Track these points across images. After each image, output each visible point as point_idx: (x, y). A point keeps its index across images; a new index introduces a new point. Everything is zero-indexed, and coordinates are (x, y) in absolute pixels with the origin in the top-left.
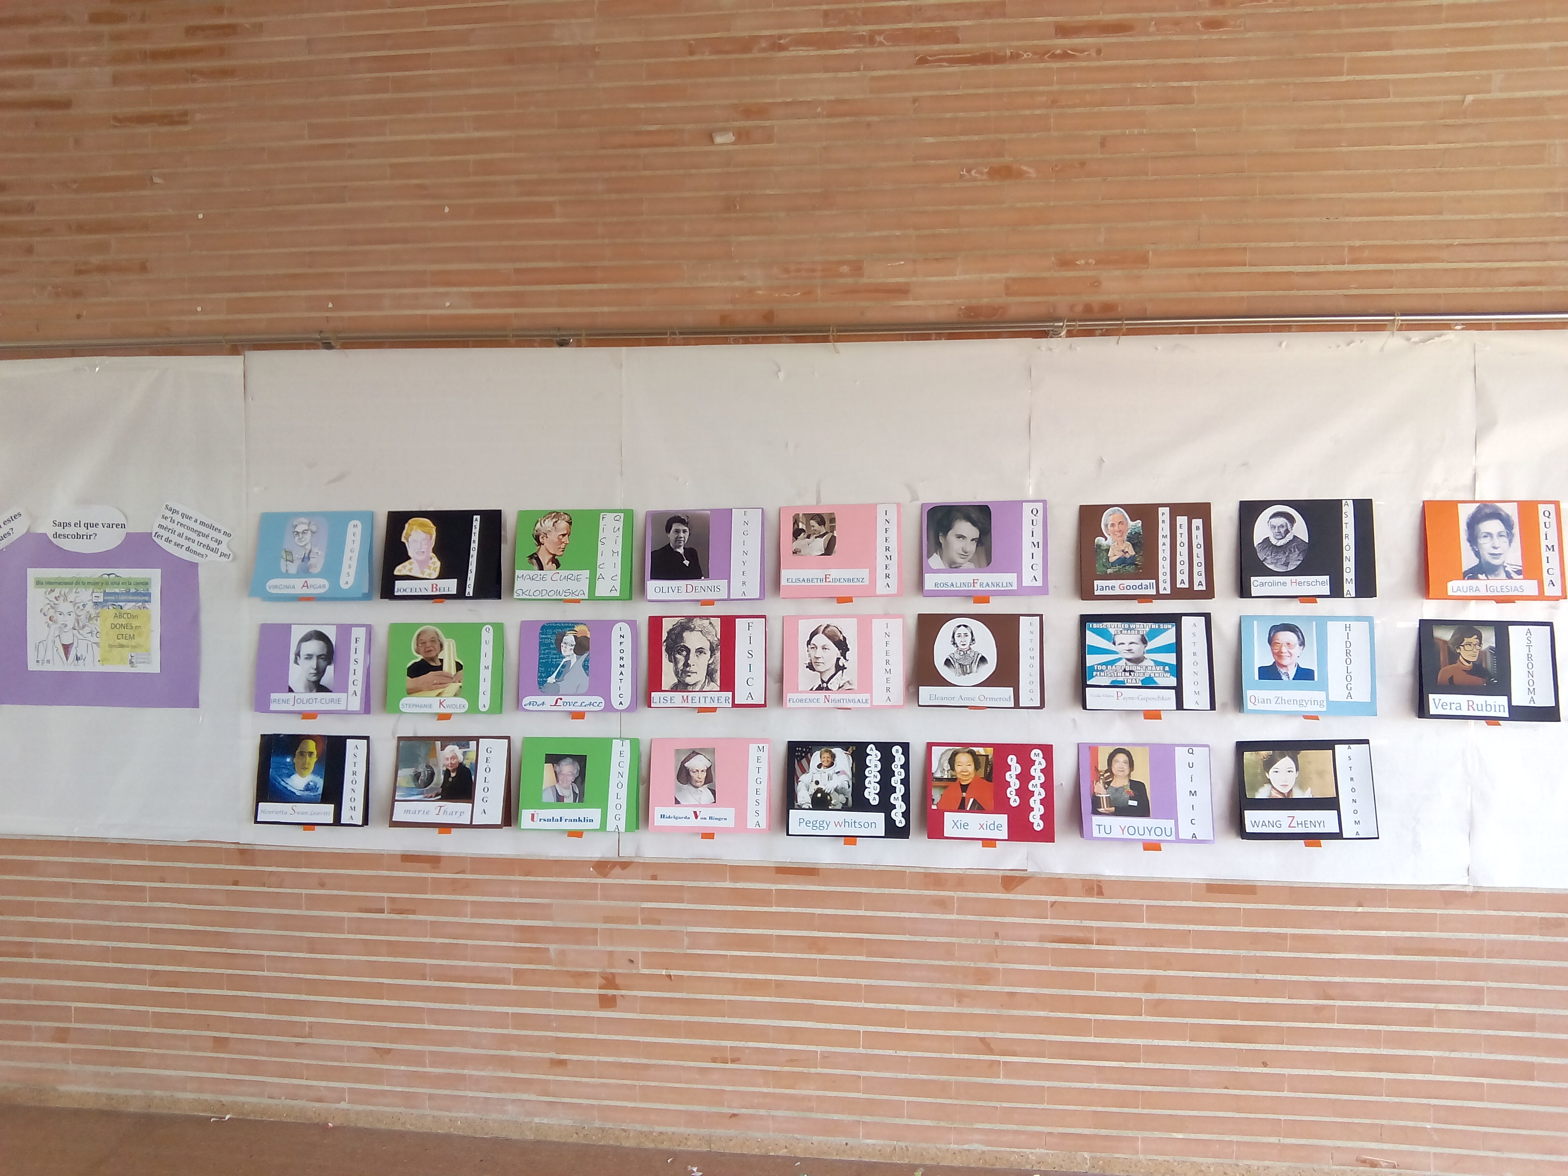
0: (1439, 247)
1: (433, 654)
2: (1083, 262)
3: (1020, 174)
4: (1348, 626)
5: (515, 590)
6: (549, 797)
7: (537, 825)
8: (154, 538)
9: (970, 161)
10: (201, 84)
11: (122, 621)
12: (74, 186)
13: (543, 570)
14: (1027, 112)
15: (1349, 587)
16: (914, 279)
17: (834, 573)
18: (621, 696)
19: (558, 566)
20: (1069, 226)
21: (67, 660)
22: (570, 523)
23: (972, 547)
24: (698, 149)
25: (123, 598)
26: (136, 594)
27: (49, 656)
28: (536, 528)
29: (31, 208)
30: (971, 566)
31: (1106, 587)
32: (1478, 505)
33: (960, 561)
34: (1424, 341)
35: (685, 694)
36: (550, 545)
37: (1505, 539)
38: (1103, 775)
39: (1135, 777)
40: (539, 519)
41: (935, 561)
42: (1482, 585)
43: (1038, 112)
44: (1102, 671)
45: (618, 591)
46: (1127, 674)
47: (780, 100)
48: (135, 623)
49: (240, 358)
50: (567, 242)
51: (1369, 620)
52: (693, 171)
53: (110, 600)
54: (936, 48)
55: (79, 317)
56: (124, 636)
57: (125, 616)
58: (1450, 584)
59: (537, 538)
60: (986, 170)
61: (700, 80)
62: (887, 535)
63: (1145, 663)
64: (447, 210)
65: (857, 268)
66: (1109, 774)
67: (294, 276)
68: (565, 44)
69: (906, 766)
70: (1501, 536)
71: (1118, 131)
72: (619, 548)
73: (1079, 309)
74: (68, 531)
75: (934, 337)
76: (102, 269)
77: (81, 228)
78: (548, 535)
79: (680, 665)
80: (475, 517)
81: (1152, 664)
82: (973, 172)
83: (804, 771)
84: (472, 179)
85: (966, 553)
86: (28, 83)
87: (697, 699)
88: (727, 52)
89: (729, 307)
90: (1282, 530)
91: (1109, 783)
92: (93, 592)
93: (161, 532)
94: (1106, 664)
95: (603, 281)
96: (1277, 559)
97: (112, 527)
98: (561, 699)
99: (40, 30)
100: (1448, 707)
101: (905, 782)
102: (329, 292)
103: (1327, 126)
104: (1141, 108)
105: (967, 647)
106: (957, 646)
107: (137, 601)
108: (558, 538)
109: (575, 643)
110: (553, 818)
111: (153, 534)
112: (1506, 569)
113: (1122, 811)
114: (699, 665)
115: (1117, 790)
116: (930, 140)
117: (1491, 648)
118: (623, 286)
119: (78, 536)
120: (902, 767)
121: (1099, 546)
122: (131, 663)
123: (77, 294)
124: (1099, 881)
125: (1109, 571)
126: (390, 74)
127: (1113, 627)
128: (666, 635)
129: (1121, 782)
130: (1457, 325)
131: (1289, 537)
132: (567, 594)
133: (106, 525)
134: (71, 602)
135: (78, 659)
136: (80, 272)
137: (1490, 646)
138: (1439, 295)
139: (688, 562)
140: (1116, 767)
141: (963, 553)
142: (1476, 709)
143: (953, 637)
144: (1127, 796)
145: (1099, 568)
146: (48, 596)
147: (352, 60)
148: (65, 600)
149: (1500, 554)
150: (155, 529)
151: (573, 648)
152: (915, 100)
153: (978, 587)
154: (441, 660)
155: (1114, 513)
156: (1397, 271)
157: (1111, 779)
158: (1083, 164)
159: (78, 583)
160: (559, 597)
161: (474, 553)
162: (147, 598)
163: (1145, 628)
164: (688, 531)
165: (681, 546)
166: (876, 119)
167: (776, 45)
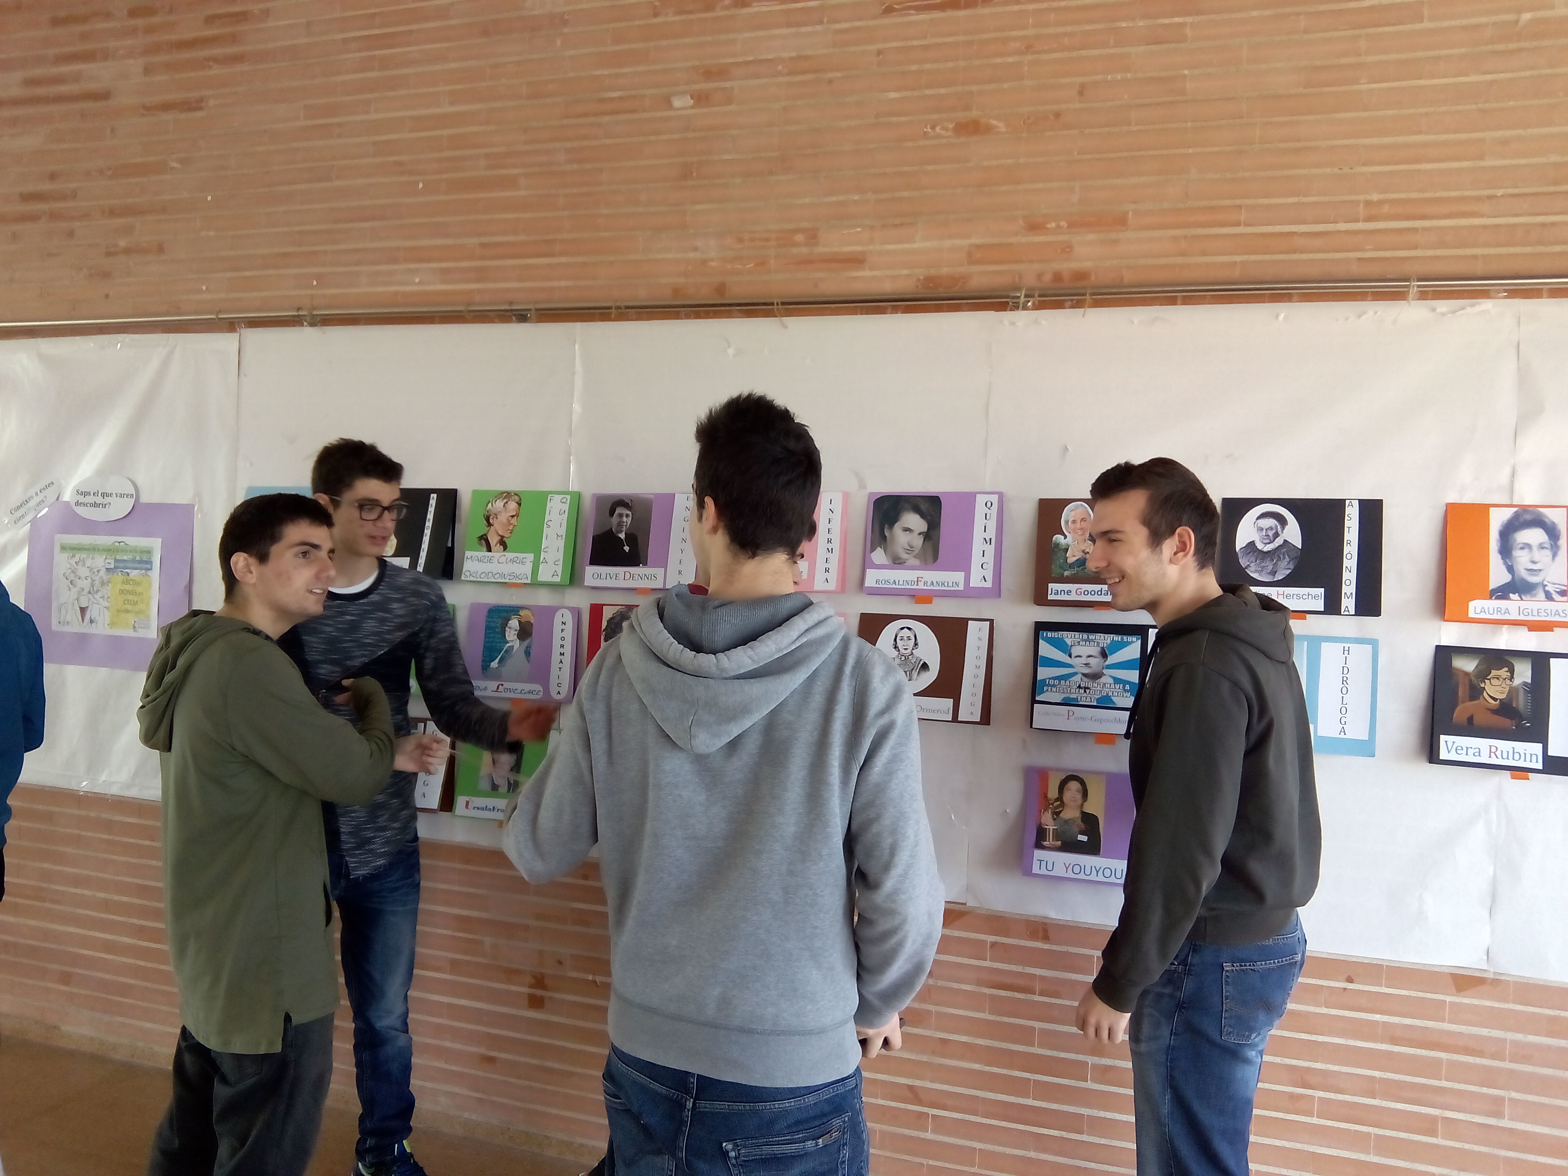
0: (1479, 199)
2: (1053, 225)
3: (988, 130)
4: (1346, 648)
5: (464, 571)
6: (485, 785)
7: (471, 813)
9: (935, 117)
10: (216, 71)
11: (128, 587)
12: (109, 173)
13: (491, 551)
14: (998, 60)
15: (1348, 603)
16: (871, 247)
18: (559, 685)
19: (505, 548)
20: (1040, 185)
21: (83, 621)
22: (520, 504)
23: (918, 542)
24: (659, 114)
25: (130, 565)
26: (141, 562)
27: (69, 619)
28: (488, 509)
29: (74, 195)
30: (916, 562)
31: (1061, 591)
32: (1515, 509)
33: (904, 556)
34: (1453, 312)
36: (499, 526)
37: (1548, 553)
38: (1052, 804)
39: (1089, 808)
40: (491, 500)
41: (879, 556)
42: (1513, 607)
43: (1010, 60)
44: (1054, 686)
45: (560, 576)
46: (1082, 691)
47: (740, 60)
48: (139, 589)
49: (235, 336)
50: (528, 215)
51: (1374, 643)
52: (652, 138)
53: (119, 566)
55: (107, 296)
56: (129, 601)
57: (131, 582)
58: (1472, 604)
59: (487, 519)
60: (951, 126)
61: (664, 43)
62: (829, 526)
63: (1103, 680)
64: (421, 185)
65: (813, 236)
66: (1059, 803)
67: (285, 255)
68: (536, 13)
70: (1543, 548)
71: (1099, 77)
72: (563, 531)
73: (1048, 277)
74: (87, 499)
75: (889, 310)
76: (128, 251)
77: (113, 212)
78: (498, 517)
80: (432, 495)
81: (1111, 681)
82: (938, 129)
84: (445, 154)
85: (912, 548)
86: (77, 78)
88: (691, 12)
89: (682, 280)
90: (1271, 533)
91: (1058, 814)
92: (106, 559)
94: (1060, 678)
95: (562, 254)
96: (1263, 567)
98: (502, 685)
99: (87, 27)
100: (1464, 751)
102: (316, 270)
103: (1344, 61)
104: (1126, 50)
105: (909, 651)
106: (899, 651)
107: (141, 569)
108: (508, 520)
109: (519, 628)
110: (486, 807)
112: (1547, 588)
113: (1069, 846)
115: (1066, 822)
116: (893, 95)
117: (1525, 684)
118: (580, 259)
119: (95, 505)
121: (1057, 545)
122: (134, 627)
123: (106, 275)
124: (1045, 924)
125: (1066, 573)
126: (377, 53)
127: (1069, 637)
128: (606, 624)
129: (1071, 813)
130: (1499, 292)
131: (1279, 542)
132: (511, 578)
134: (88, 567)
135: (92, 621)
136: (109, 254)
137: (1525, 682)
138: (1475, 257)
139: (628, 548)
140: (1067, 796)
141: (909, 548)
142: (1499, 756)
143: (895, 640)
144: (1076, 829)
145: (1055, 570)
146: (70, 561)
147: (345, 41)
148: (84, 565)
149: (1540, 570)
151: (516, 633)
152: (879, 53)
153: (921, 586)
155: (1077, 507)
156: (1425, 229)
157: (1061, 809)
158: (1058, 115)
159: (93, 549)
160: (504, 581)
161: (428, 532)
162: (148, 566)
163: (1105, 639)
164: (631, 515)
165: (622, 531)
166: (838, 75)
167: (741, 1)
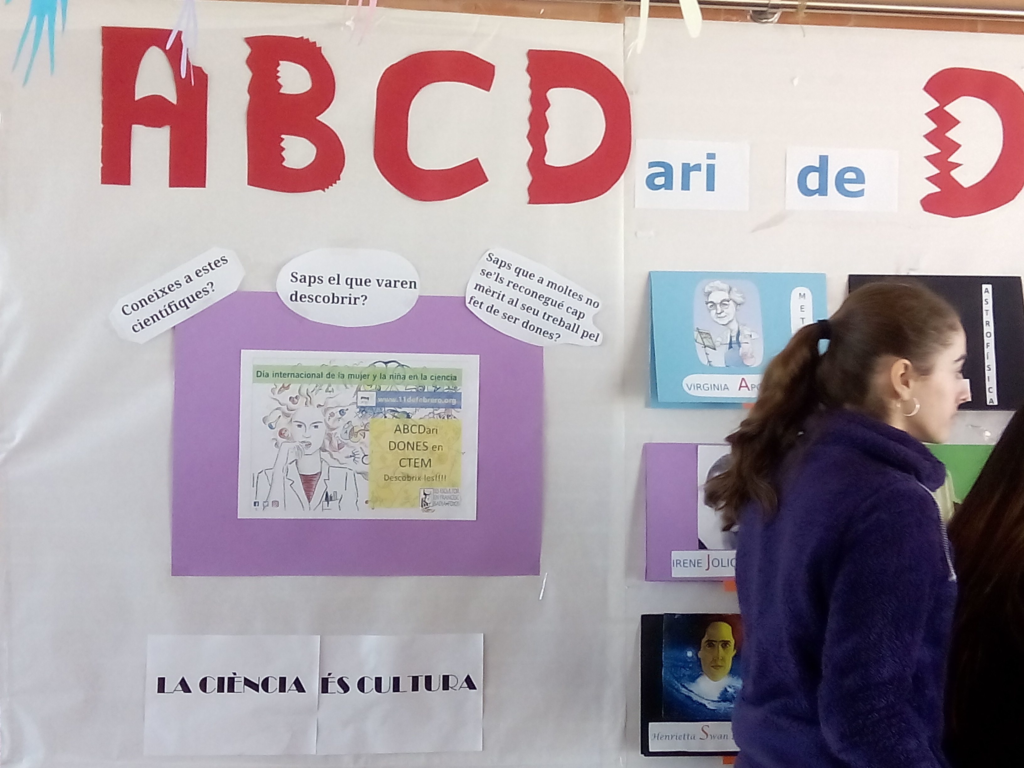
8: (468, 305)
11: (409, 438)
21: (309, 499)
25: (410, 400)
26: (435, 394)
27: (277, 495)
48: (432, 440)
49: (616, 28)
53: (388, 403)
56: (413, 461)
57: (415, 429)
74: (316, 289)
80: (984, 287)
92: (358, 390)
93: (480, 296)
97: (395, 286)
107: (436, 406)
111: (468, 300)
122: (424, 504)
133: (385, 282)
134: (319, 406)
135: (328, 498)
146: (277, 396)
148: (309, 402)
150: (471, 292)
159: (331, 375)
161: (989, 341)
162: (454, 402)
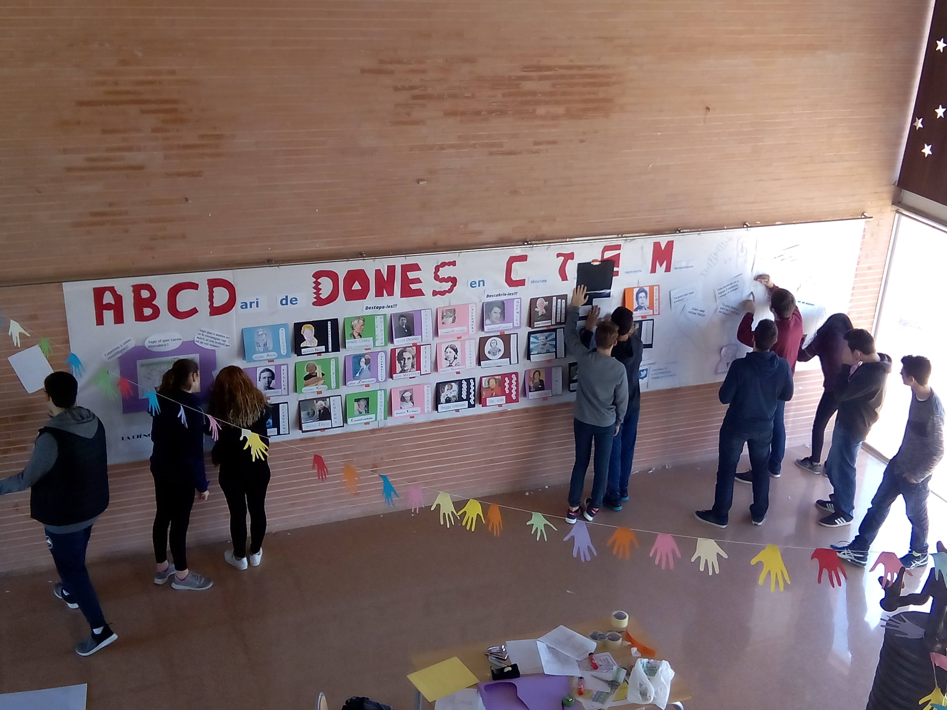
1: (313, 371)
2: (537, 221)
3: (520, 193)
5: (345, 347)
6: (357, 413)
7: (354, 422)
9: (504, 189)
10: (208, 160)
12: (147, 203)
16: (484, 229)
17: (456, 329)
18: (382, 377)
19: (361, 337)
20: (533, 209)
22: (364, 321)
23: (499, 316)
24: (413, 186)
28: (351, 324)
29: (126, 213)
30: (498, 322)
32: (639, 288)
33: (495, 320)
35: (404, 374)
36: (357, 330)
39: (541, 378)
40: (353, 320)
41: (488, 322)
45: (383, 342)
47: (441, 168)
50: (363, 221)
52: (411, 194)
54: (495, 149)
59: (352, 327)
60: (509, 192)
62: (472, 314)
63: (547, 345)
65: (466, 226)
66: (533, 378)
67: (254, 238)
68: (364, 146)
69: (474, 386)
70: (644, 297)
72: (382, 329)
76: (164, 238)
77: (152, 221)
78: (356, 326)
79: (402, 364)
80: (329, 322)
81: (549, 345)
82: (505, 192)
83: (443, 392)
84: (328, 198)
86: (121, 159)
87: (409, 374)
88: (424, 150)
89: (422, 241)
91: (533, 381)
93: (198, 340)
94: (535, 347)
95: (376, 234)
97: (176, 340)
99: (126, 135)
101: (474, 391)
102: (269, 244)
105: (495, 346)
106: (492, 346)
108: (360, 327)
109: (365, 361)
112: (645, 307)
113: (537, 390)
114: (409, 363)
115: (536, 383)
116: (491, 181)
118: (383, 236)
119: (160, 345)
120: (473, 386)
121: (535, 311)
125: (538, 319)
128: (397, 354)
129: (537, 380)
132: (365, 347)
133: (173, 340)
139: (407, 331)
140: (535, 376)
141: (496, 318)
143: (491, 343)
144: (539, 385)
145: (535, 318)
149: (644, 303)
150: (196, 339)
151: (364, 363)
152: (487, 168)
154: (316, 373)
155: (541, 300)
158: (538, 188)
161: (330, 336)
163: (547, 334)
164: (406, 319)
165: (404, 325)
167: (442, 148)
